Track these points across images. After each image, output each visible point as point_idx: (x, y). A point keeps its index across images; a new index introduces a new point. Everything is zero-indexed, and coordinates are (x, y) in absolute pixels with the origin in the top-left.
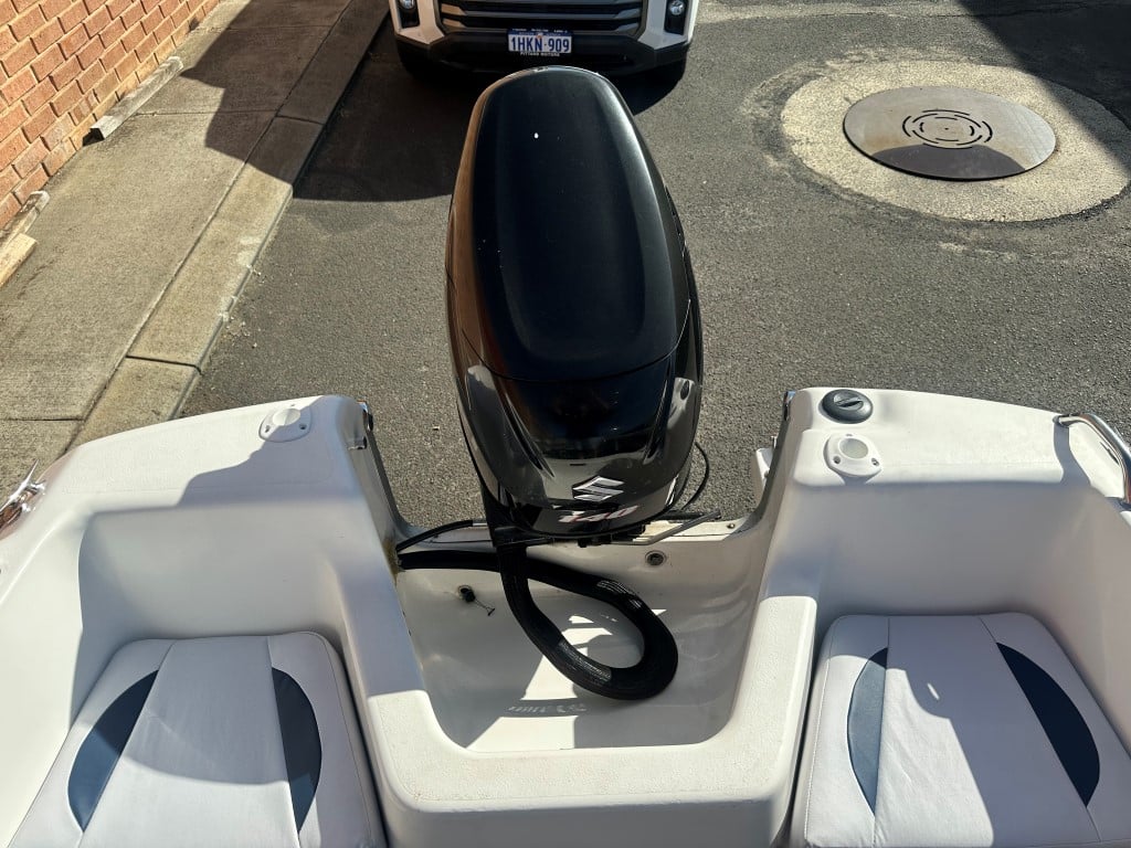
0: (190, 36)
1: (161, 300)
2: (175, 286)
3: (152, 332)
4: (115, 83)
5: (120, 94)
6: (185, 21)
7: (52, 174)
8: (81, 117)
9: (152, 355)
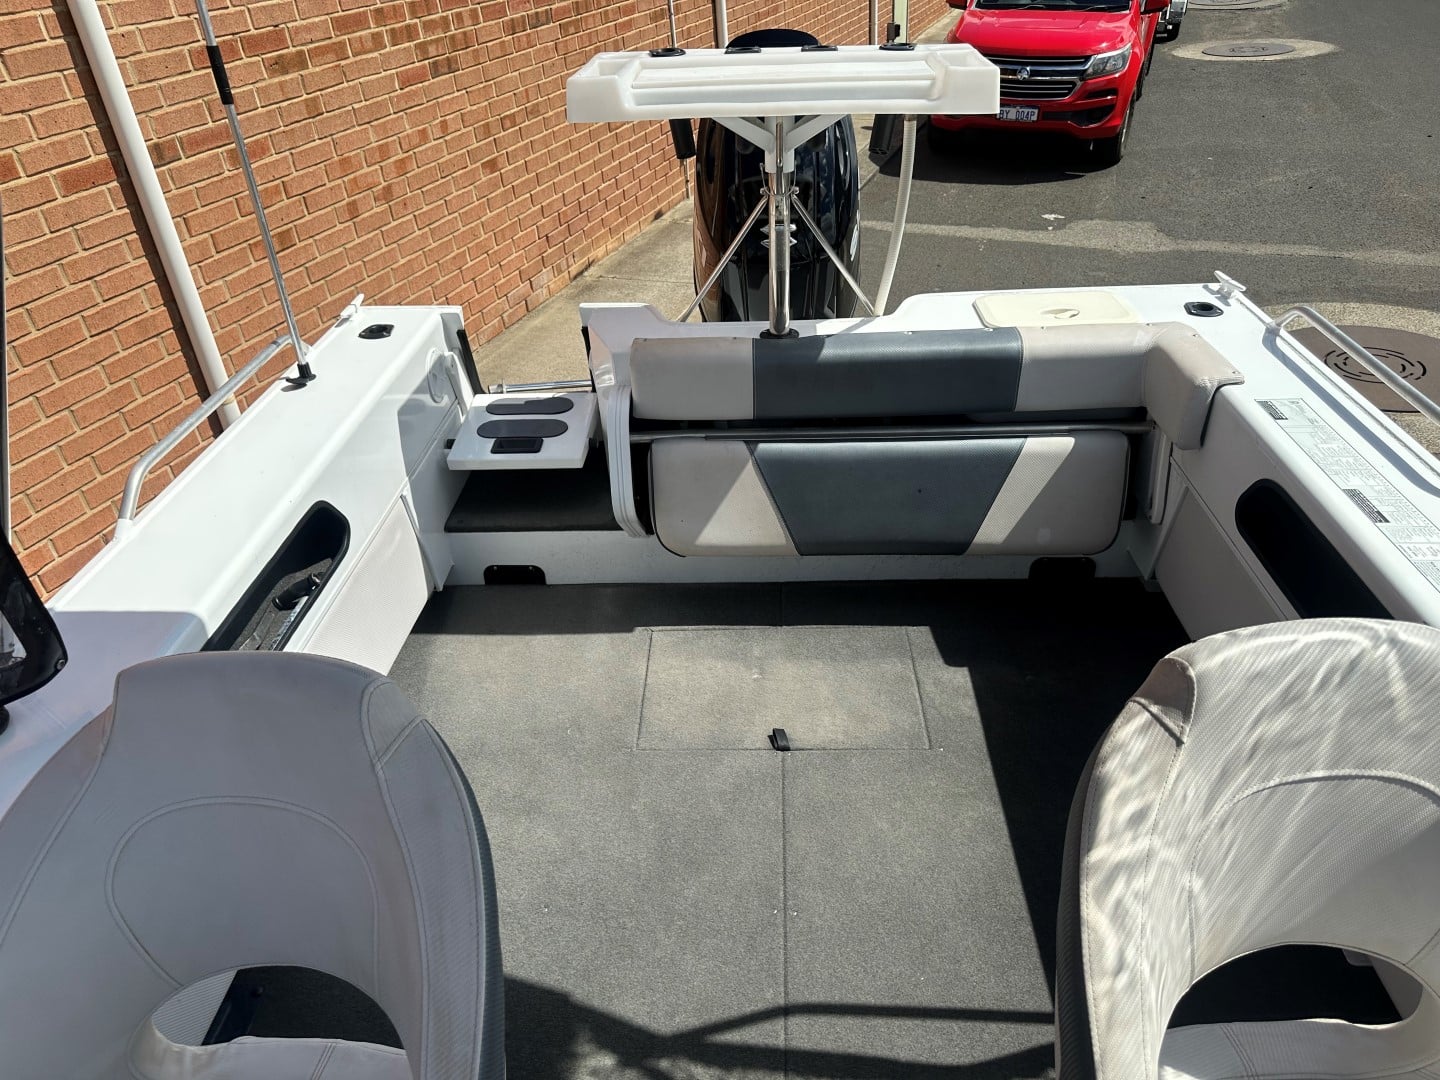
0: (653, 225)
4: (590, 251)
5: (591, 260)
6: (652, 212)
7: (530, 308)
8: (560, 271)
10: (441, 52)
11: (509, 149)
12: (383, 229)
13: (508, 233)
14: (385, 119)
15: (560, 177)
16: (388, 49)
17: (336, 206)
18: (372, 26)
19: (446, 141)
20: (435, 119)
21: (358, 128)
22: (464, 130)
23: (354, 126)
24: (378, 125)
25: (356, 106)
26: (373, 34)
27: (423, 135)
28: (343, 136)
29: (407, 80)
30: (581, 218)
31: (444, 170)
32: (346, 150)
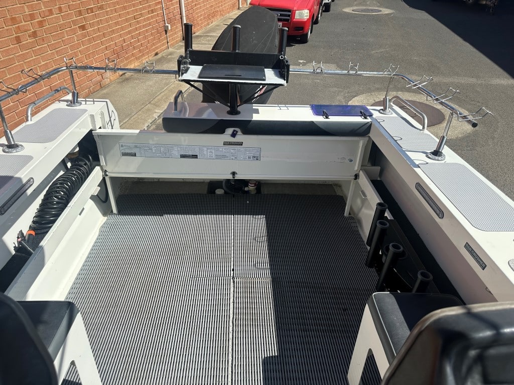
0: (154, 57)
6: (154, 52)
7: (102, 86)
11: (90, 22)
12: (33, 49)
13: (91, 56)
14: (32, 3)
15: (114, 35)
17: (10, 37)
19: (61, 15)
20: (56, 6)
21: (19, 5)
22: (70, 12)
23: (17, 4)
24: (28, 5)
27: (51, 12)
28: (12, 8)
30: (123, 53)
31: (62, 27)
32: (14, 14)
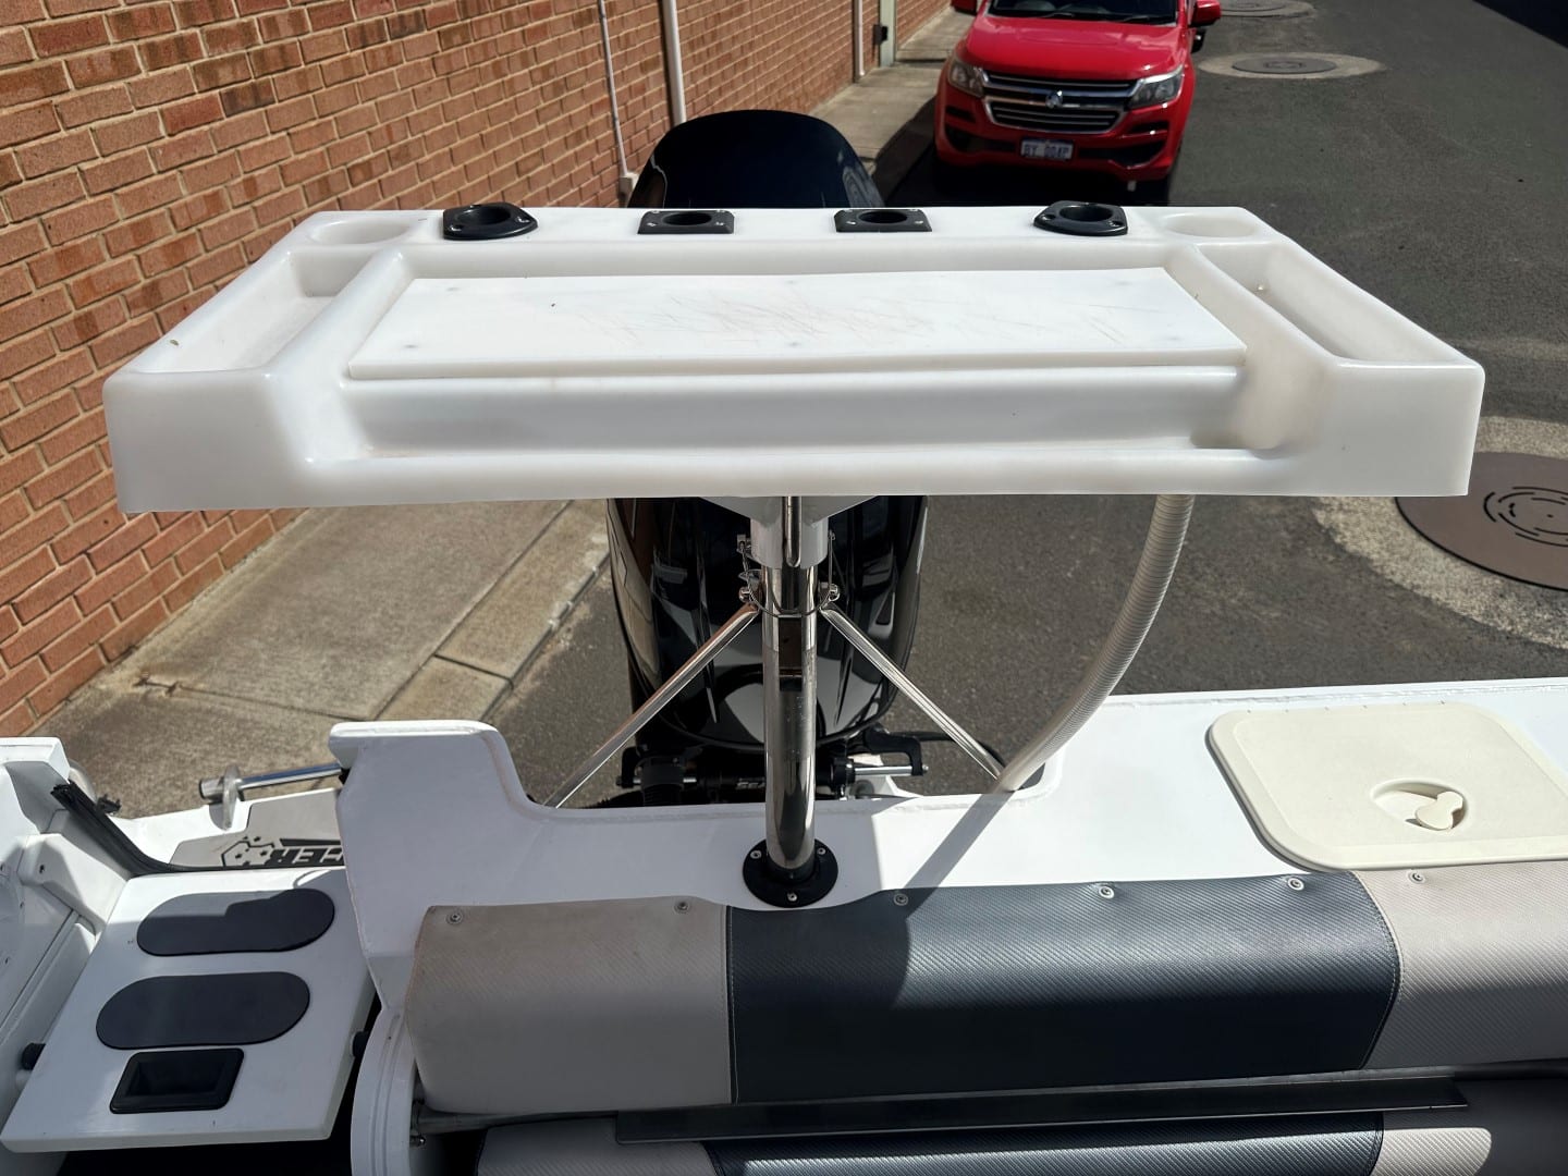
1: (489, 593)
2: (508, 580)
3: (470, 631)
9: (463, 658)
10: (240, 76)
14: (142, 183)
16: (143, 76)
17: (53, 325)
18: (111, 40)
19: (255, 208)
20: (233, 177)
21: (90, 200)
22: (286, 190)
23: (83, 198)
24: (127, 194)
25: (85, 166)
26: (113, 54)
27: (214, 203)
28: (62, 215)
29: (178, 122)
32: (70, 236)
